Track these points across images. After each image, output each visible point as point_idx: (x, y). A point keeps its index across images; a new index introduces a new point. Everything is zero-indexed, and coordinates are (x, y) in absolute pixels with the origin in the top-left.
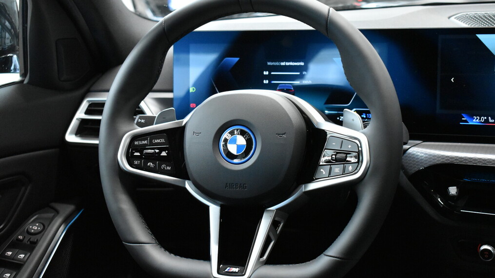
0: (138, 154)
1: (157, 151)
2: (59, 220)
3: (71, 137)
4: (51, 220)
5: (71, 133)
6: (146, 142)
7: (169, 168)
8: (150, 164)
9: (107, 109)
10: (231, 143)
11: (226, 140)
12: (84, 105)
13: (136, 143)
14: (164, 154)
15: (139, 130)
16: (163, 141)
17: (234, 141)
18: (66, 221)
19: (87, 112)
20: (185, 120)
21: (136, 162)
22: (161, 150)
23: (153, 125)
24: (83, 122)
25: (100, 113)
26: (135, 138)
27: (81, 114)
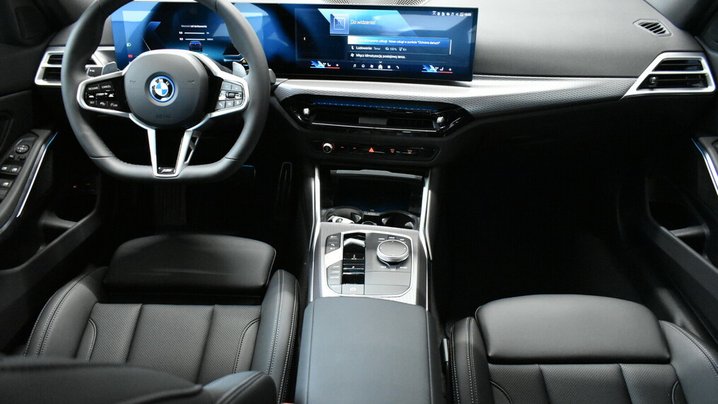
0: (92, 97)
1: (106, 94)
2: (39, 143)
3: (39, 81)
4: (34, 143)
5: (39, 78)
6: (96, 88)
7: (116, 105)
8: (102, 103)
9: (65, 60)
10: (157, 88)
11: (153, 88)
12: (46, 57)
13: (90, 89)
14: (111, 96)
15: (92, 79)
16: (109, 86)
17: (159, 87)
18: (45, 142)
19: (50, 62)
20: (123, 72)
21: (91, 103)
22: (109, 93)
23: (100, 75)
24: (47, 70)
25: (60, 62)
26: (88, 85)
27: (44, 63)
